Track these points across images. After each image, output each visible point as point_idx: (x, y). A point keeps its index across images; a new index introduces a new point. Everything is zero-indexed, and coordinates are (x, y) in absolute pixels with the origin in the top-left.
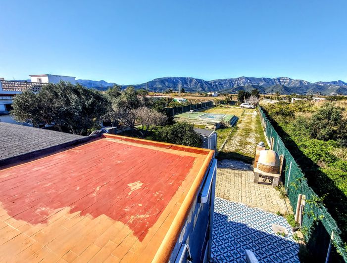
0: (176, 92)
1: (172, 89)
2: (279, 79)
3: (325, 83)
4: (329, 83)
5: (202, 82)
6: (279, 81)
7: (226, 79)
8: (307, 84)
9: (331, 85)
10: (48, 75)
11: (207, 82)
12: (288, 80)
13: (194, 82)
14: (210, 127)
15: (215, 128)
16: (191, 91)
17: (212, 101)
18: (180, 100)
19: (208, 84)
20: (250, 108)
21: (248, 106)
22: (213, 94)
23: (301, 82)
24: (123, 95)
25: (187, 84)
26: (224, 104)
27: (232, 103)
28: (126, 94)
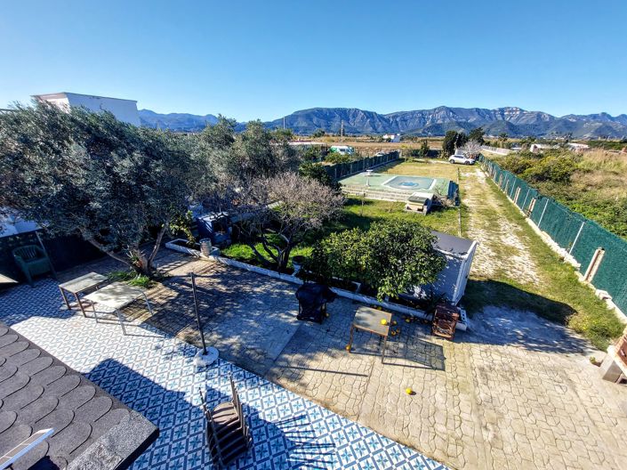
0: (331, 134)
1: (323, 129)
2: (502, 111)
3: (579, 118)
4: (586, 116)
5: (373, 117)
6: (503, 115)
7: (415, 111)
8: (548, 120)
9: (588, 121)
10: (68, 95)
11: (381, 117)
12: (518, 113)
13: (360, 117)
14: (415, 208)
15: (425, 209)
16: (356, 133)
17: (399, 151)
18: (342, 150)
19: (384, 119)
20: (467, 163)
21: (463, 161)
22: (392, 137)
23: (539, 115)
24: (238, 143)
25: (348, 120)
26: (417, 156)
27: (433, 154)
28: (245, 139)
